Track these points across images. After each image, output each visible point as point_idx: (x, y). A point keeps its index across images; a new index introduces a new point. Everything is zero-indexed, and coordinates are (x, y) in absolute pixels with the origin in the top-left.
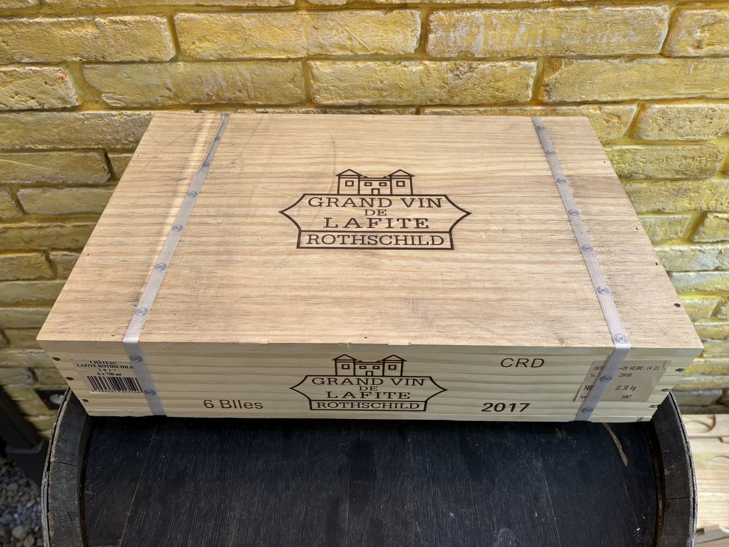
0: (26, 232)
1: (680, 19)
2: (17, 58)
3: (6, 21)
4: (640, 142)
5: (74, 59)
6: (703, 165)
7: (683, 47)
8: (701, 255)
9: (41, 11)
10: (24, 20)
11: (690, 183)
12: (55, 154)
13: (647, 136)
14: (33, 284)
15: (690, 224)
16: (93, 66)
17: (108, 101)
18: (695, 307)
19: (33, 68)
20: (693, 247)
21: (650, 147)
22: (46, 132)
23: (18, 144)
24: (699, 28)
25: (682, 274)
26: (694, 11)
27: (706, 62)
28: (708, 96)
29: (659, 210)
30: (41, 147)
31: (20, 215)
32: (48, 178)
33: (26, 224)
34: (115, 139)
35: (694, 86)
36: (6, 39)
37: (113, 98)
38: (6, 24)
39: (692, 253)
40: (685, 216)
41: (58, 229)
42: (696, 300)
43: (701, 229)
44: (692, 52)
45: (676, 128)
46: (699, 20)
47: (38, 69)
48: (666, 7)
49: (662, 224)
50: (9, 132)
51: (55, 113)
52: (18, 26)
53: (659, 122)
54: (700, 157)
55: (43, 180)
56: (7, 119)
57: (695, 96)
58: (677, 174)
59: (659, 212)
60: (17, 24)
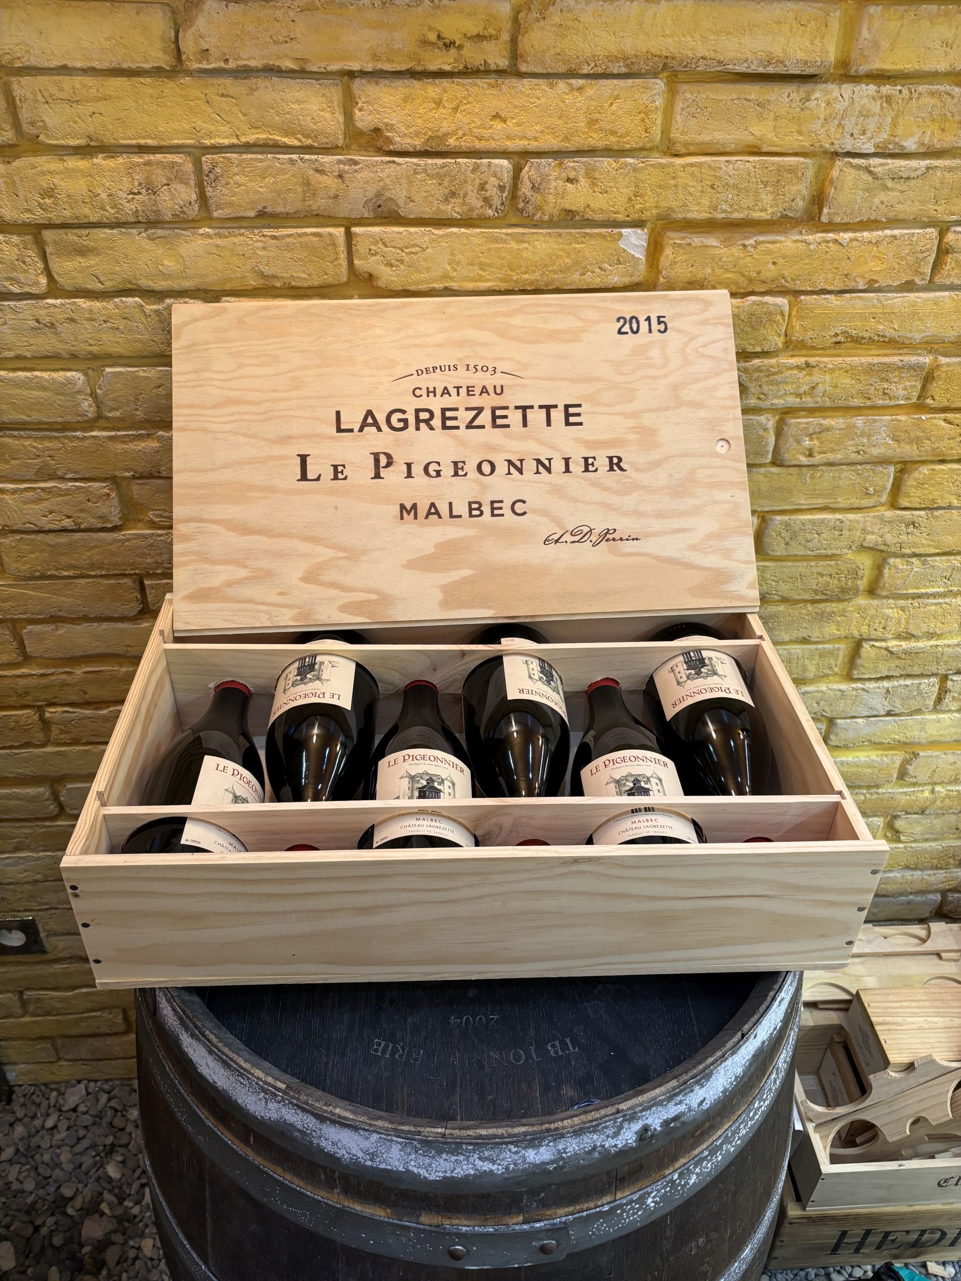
0: (22, 682)
1: (785, 428)
2: (59, 473)
3: (57, 434)
4: (768, 557)
5: (127, 474)
6: (843, 584)
7: (793, 455)
8: (865, 696)
9: (96, 424)
10: (78, 434)
11: (834, 605)
12: (83, 581)
13: (773, 551)
14: (16, 754)
15: (844, 656)
16: (146, 481)
17: (156, 520)
18: (875, 767)
19: (77, 484)
20: (854, 685)
21: (779, 563)
22: (76, 556)
23: (38, 571)
24: (806, 436)
25: (848, 721)
26: (799, 420)
27: (822, 470)
28: (832, 505)
29: (804, 638)
30: (66, 574)
31: (21, 659)
32: (66, 612)
33: (25, 671)
34: (157, 562)
35: (816, 496)
36: (52, 453)
37: (161, 516)
38: (56, 438)
39: (854, 693)
40: (837, 646)
41: (65, 676)
42: (874, 758)
43: (859, 661)
44: (804, 460)
45: (803, 542)
46: (805, 429)
47: (82, 484)
48: (769, 416)
49: (811, 656)
50: (32, 556)
51: (91, 534)
52: (69, 440)
53: (783, 535)
54: (838, 574)
55: (61, 613)
56: (33, 540)
57: (818, 506)
58: (817, 595)
59: (805, 641)
60: (71, 439)
